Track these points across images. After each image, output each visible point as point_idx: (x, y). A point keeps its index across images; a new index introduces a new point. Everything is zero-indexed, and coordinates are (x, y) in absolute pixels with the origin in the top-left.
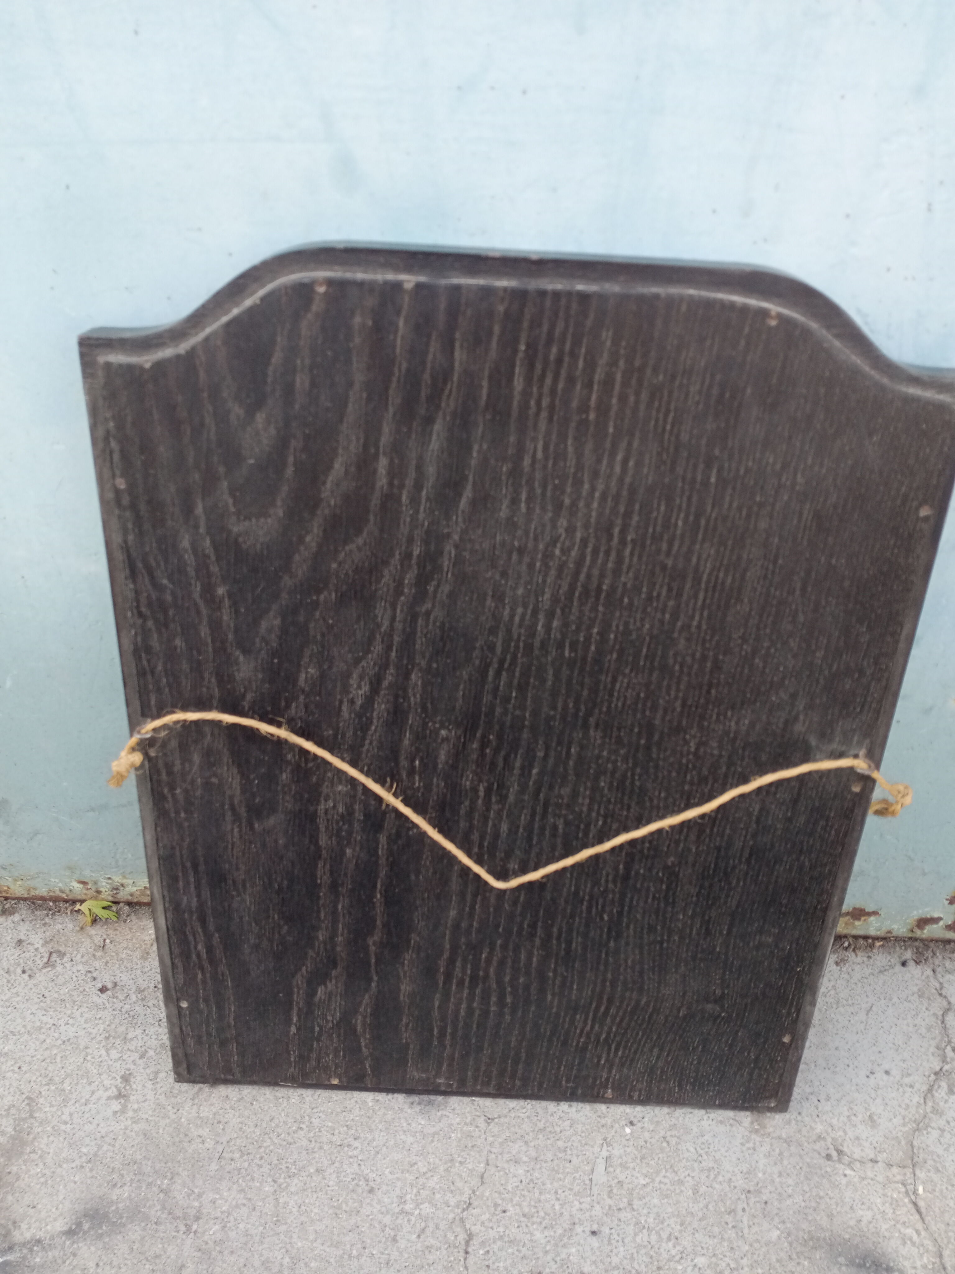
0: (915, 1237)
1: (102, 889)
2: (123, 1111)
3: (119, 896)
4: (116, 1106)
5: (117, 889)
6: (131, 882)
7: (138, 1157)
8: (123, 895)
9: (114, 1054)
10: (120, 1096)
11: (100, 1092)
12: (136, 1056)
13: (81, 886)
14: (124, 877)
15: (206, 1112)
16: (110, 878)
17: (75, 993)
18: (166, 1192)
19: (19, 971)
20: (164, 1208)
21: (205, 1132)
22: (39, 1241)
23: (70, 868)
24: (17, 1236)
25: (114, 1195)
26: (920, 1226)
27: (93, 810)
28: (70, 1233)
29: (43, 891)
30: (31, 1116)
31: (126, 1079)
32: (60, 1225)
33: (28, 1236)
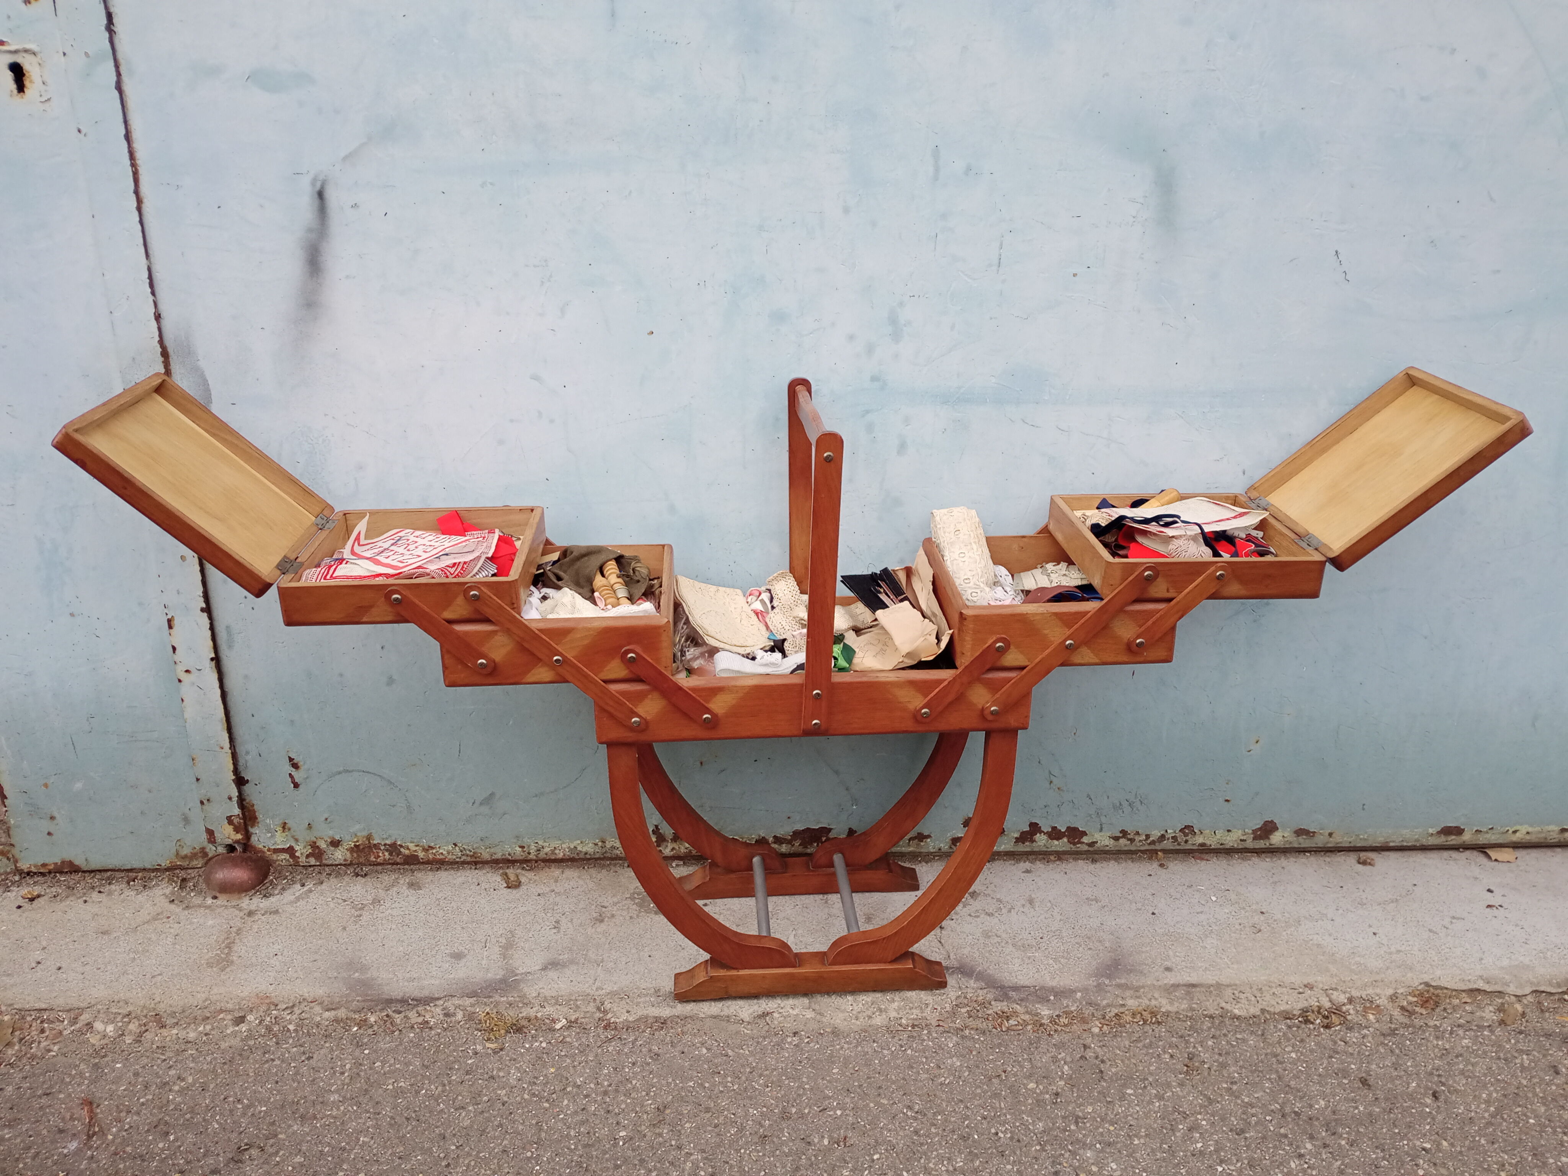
0: (938, 950)
1: (531, 851)
2: (558, 932)
3: (539, 856)
4: (555, 931)
5: (539, 850)
6: (547, 844)
7: (569, 945)
8: (542, 855)
9: (549, 915)
10: (555, 928)
11: (546, 927)
12: (561, 915)
13: (520, 849)
14: (545, 841)
15: (599, 930)
16: (537, 843)
17: (523, 896)
18: (586, 955)
19: (492, 890)
20: (585, 960)
21: (600, 936)
22: (529, 973)
23: (517, 837)
24: (518, 972)
25: (561, 957)
26: (941, 947)
27: (536, 796)
28: (542, 969)
29: (499, 856)
30: (513, 936)
31: (557, 922)
32: (537, 968)
33: (523, 971)
